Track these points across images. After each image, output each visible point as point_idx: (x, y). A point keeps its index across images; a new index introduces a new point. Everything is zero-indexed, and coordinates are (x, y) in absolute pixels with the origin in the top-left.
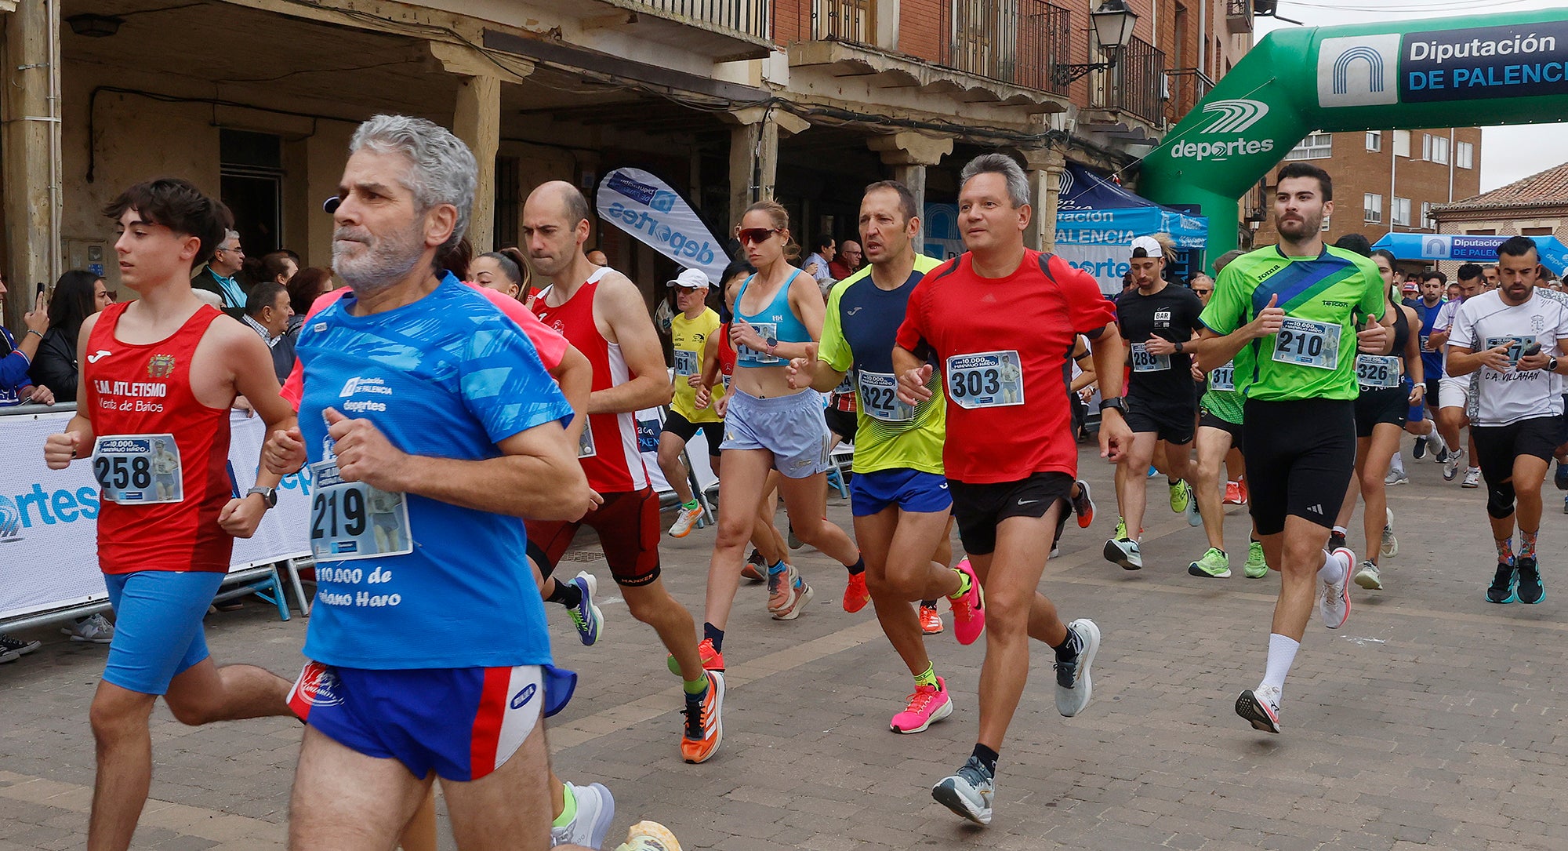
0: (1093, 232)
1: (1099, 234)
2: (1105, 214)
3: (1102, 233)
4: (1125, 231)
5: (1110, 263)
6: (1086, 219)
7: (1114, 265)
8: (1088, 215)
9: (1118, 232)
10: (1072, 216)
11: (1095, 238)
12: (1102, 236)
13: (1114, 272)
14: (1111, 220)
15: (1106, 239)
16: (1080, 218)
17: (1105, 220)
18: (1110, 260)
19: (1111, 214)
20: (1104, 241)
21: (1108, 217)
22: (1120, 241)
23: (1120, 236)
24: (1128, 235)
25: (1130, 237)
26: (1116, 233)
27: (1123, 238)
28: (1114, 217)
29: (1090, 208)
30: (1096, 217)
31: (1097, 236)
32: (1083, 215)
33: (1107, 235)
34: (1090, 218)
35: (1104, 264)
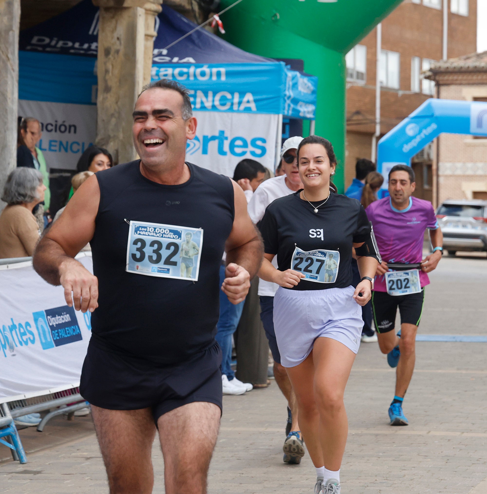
0: (200, 94)
1: (206, 96)
2: (215, 70)
3: (210, 94)
4: (242, 94)
5: (221, 137)
6: (188, 76)
7: (226, 138)
8: (192, 70)
9: (232, 93)
10: (170, 71)
11: (202, 103)
12: (210, 98)
13: (226, 148)
14: (223, 78)
15: (217, 103)
16: (181, 74)
17: (214, 78)
18: (222, 132)
19: (223, 70)
20: (214, 107)
21: (219, 74)
22: (235, 107)
23: (236, 100)
24: (245, 99)
25: (248, 102)
26: (229, 96)
27: (240, 103)
28: (228, 74)
29: (191, 60)
30: (203, 74)
31: (204, 99)
32: (185, 70)
33: (218, 97)
34: (195, 76)
35: (213, 138)
